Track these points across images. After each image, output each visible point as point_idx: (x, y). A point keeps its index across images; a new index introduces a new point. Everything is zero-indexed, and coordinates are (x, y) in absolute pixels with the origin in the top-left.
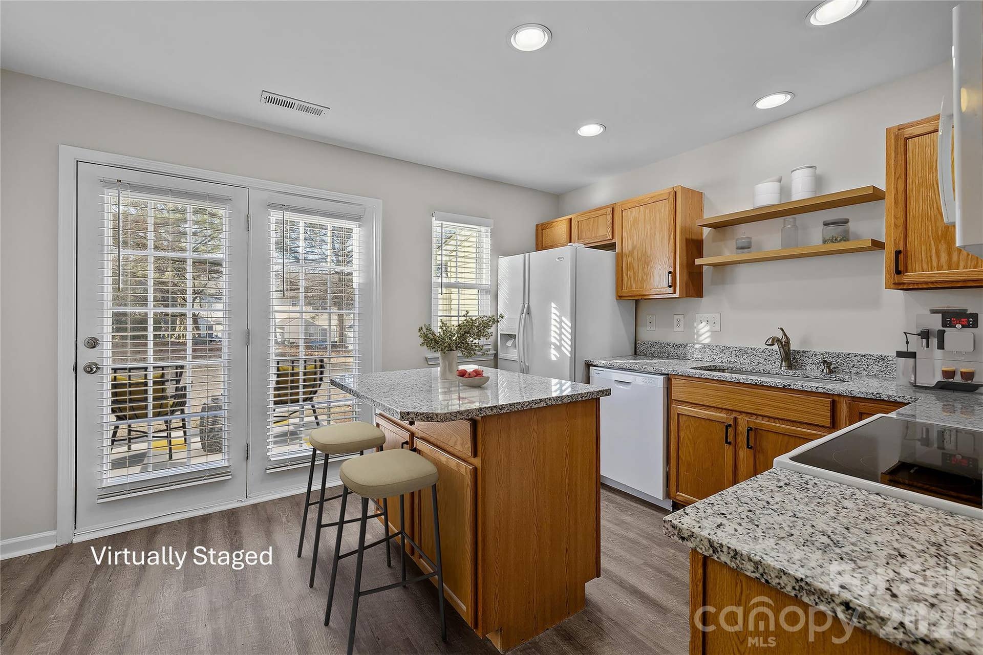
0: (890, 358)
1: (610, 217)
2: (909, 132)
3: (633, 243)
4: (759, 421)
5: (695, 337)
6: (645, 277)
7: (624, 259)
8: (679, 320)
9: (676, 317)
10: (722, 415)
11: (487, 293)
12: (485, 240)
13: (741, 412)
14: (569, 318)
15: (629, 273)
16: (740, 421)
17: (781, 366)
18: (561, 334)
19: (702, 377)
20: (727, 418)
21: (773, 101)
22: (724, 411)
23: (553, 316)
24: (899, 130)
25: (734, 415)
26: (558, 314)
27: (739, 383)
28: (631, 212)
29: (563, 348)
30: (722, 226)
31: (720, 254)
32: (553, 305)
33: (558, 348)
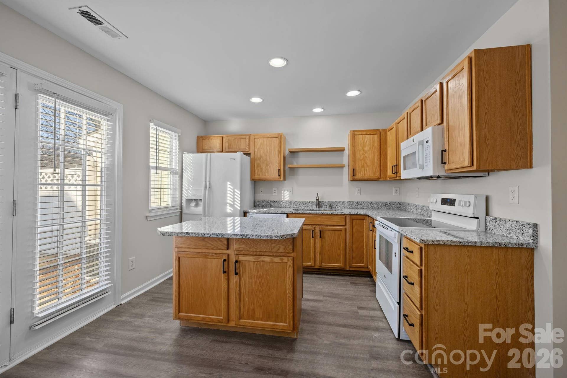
0: (346, 202)
1: (248, 140)
2: (356, 133)
3: (260, 154)
4: (323, 227)
5: (282, 197)
6: (266, 171)
7: (256, 162)
8: (275, 191)
9: (274, 189)
10: (310, 227)
11: (175, 174)
12: (174, 141)
13: (316, 225)
14: (239, 189)
15: (258, 168)
16: (316, 228)
17: (316, 207)
18: (234, 198)
19: (303, 213)
20: (312, 228)
21: (318, 110)
22: (310, 225)
23: (229, 189)
24: (353, 132)
25: (314, 226)
26: (232, 188)
27: (317, 214)
28: (259, 140)
29: (235, 206)
30: (293, 153)
31: (292, 164)
32: (228, 183)
33: (232, 206)
